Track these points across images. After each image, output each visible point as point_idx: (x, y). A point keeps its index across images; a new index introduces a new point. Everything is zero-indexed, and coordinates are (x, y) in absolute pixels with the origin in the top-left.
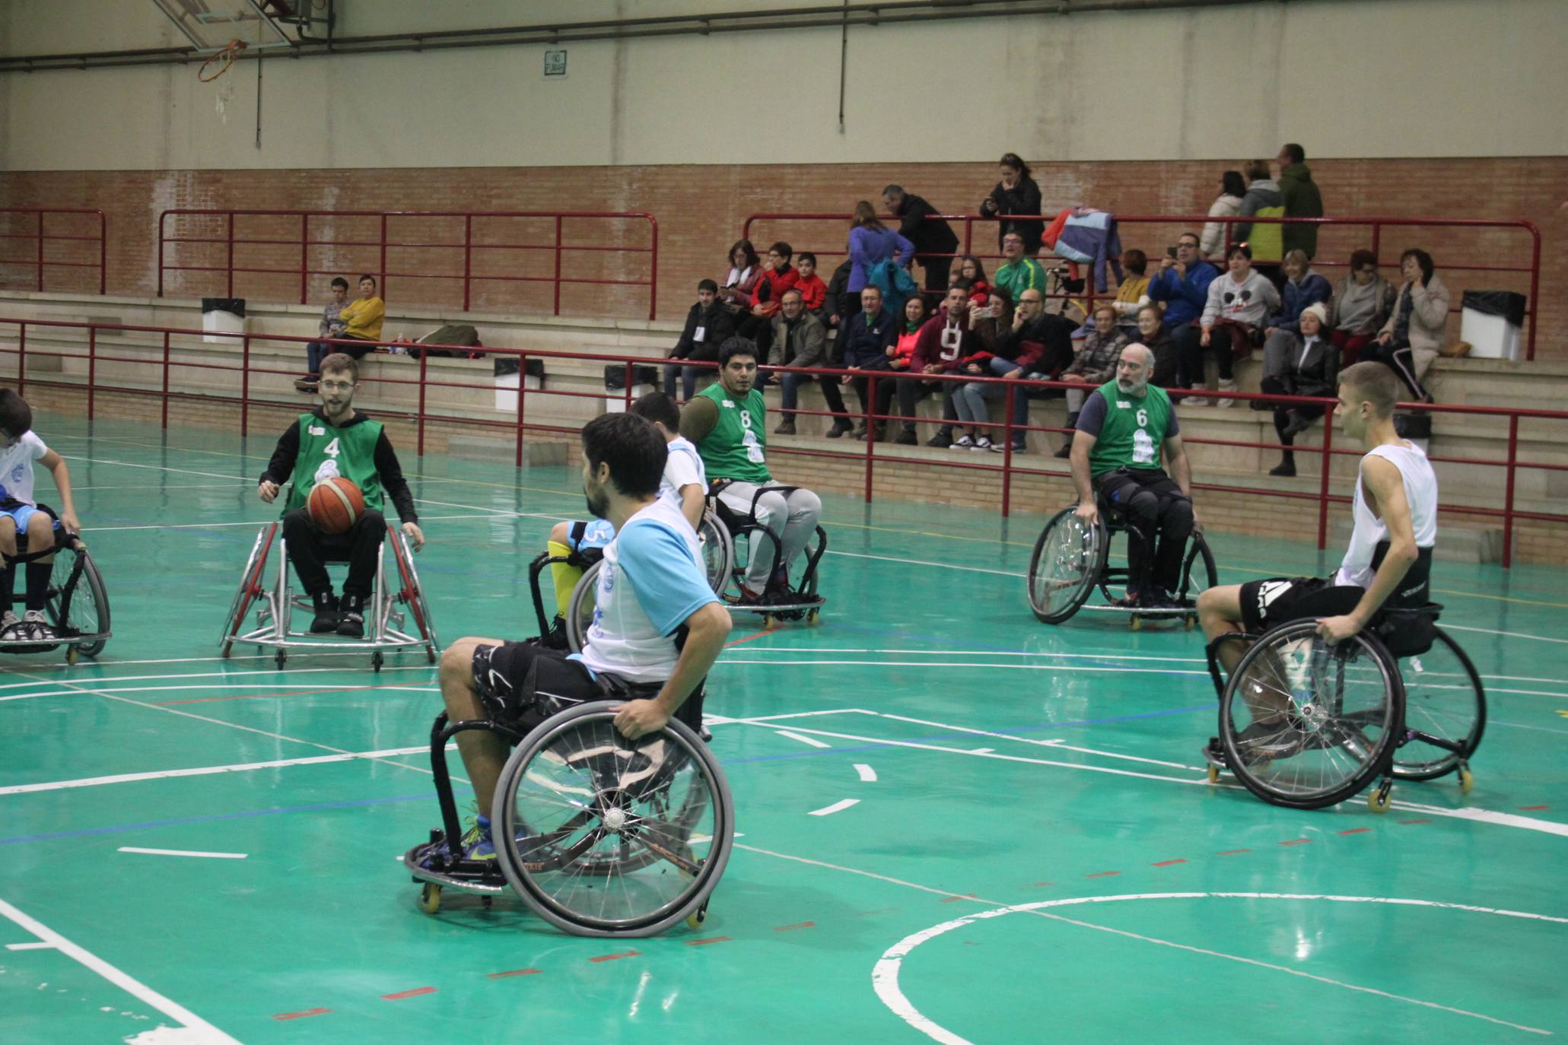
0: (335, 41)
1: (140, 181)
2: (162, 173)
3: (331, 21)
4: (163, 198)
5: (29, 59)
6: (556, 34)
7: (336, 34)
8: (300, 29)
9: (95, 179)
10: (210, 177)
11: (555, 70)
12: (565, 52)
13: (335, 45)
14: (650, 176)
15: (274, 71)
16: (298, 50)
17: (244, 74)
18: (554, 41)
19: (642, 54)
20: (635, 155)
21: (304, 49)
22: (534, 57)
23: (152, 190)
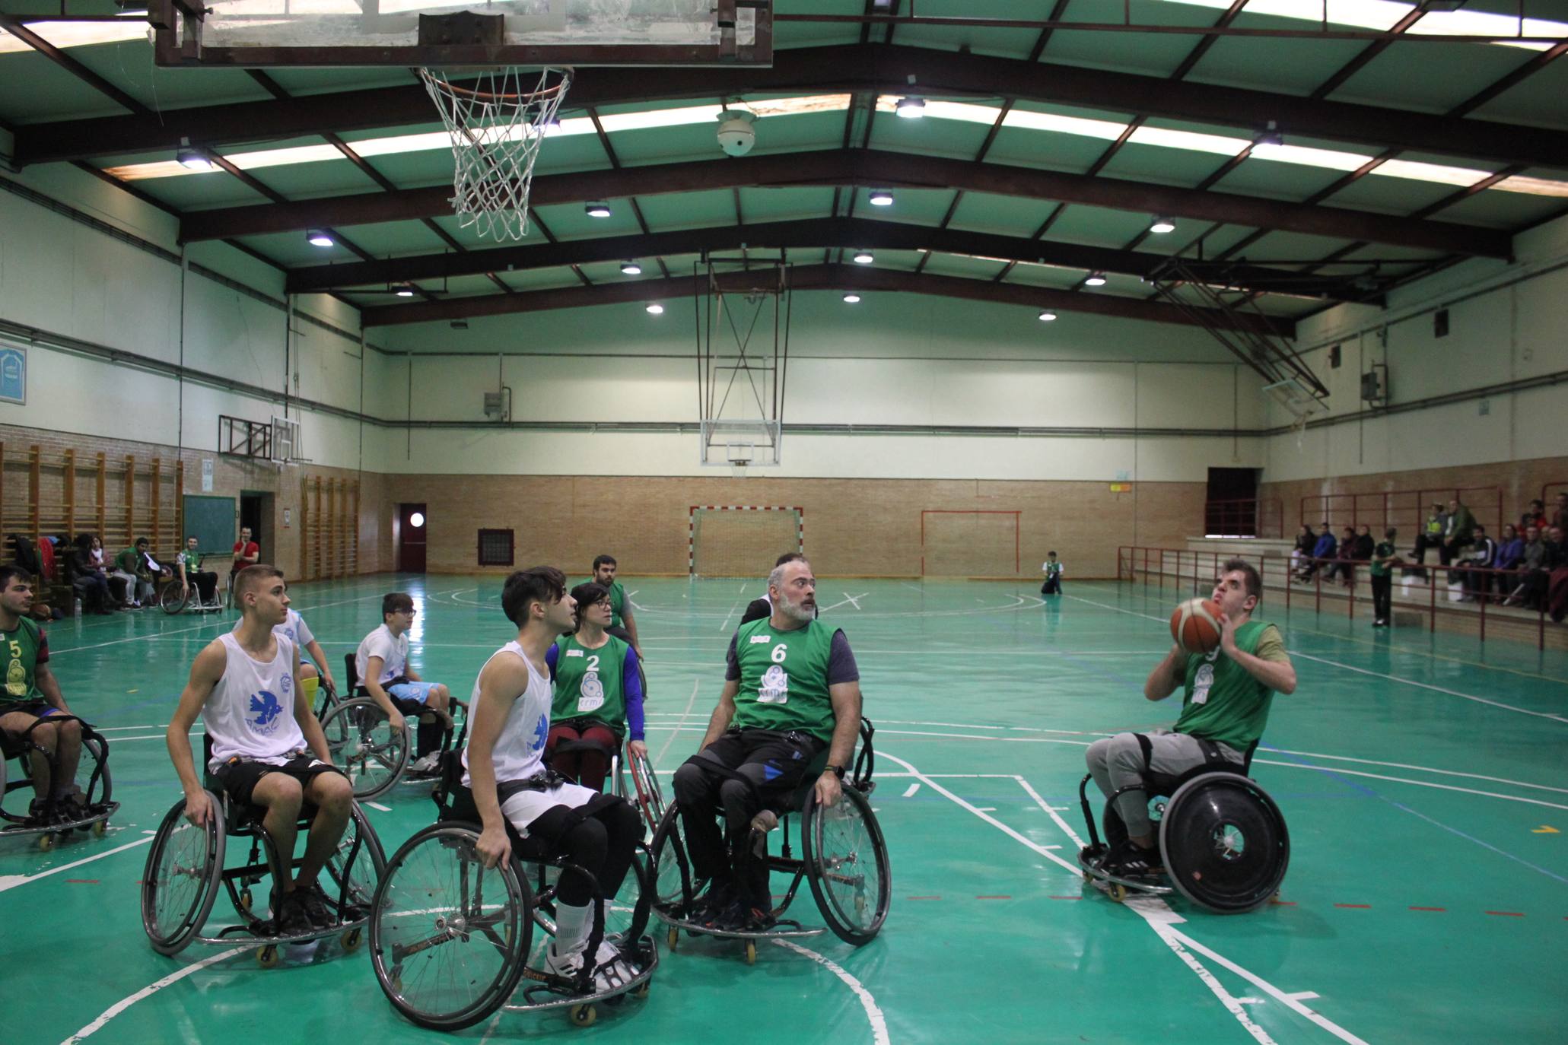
0: (1391, 407)
1: (1317, 483)
2: (1325, 480)
3: (1388, 396)
4: (1326, 490)
5: (1277, 429)
6: (1483, 393)
7: (1391, 403)
8: (1371, 404)
9: (1300, 484)
10: (1343, 480)
11: (1484, 412)
12: (1488, 402)
13: (1390, 409)
14: (1529, 466)
15: (1369, 424)
16: (1375, 413)
17: (1354, 427)
18: (1482, 396)
19: (1525, 398)
20: (1523, 455)
21: (1380, 412)
22: (1473, 406)
23: (1320, 488)
